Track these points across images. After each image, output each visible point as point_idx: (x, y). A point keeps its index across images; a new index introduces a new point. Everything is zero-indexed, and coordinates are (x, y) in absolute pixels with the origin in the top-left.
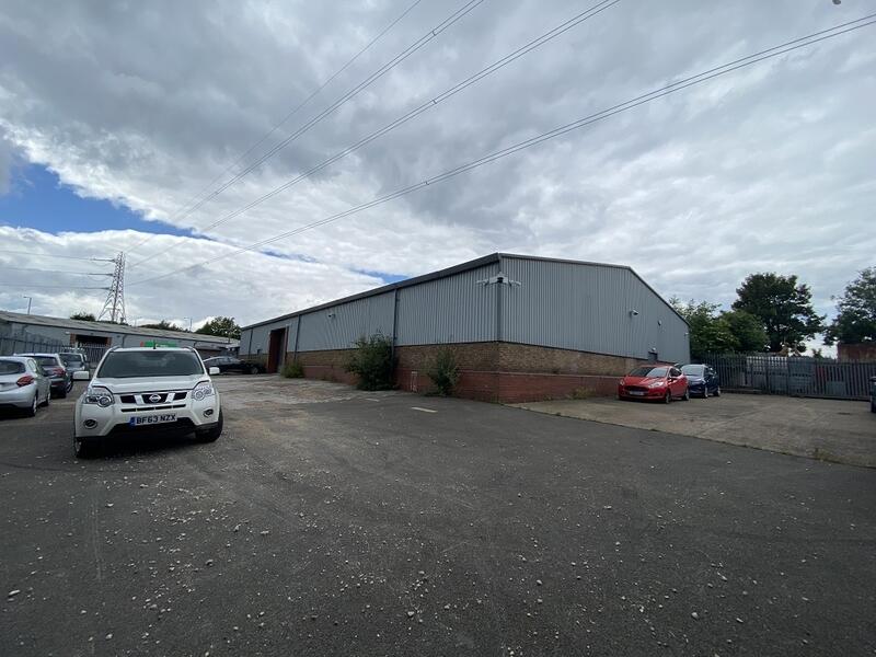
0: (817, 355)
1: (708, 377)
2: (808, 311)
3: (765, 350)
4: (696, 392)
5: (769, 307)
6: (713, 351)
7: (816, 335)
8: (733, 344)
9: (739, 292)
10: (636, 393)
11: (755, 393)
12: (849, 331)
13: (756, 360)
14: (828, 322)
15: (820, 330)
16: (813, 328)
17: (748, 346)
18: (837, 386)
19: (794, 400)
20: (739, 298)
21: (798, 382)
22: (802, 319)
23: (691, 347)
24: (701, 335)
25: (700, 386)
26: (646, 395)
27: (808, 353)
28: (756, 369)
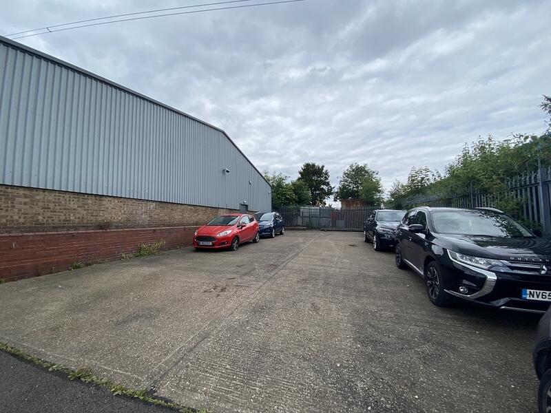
0: (330, 206)
1: (275, 221)
2: (328, 184)
3: (309, 204)
4: (265, 234)
5: (312, 180)
6: (284, 204)
7: (331, 196)
8: (294, 200)
9: (300, 173)
10: (206, 243)
11: (304, 230)
12: (344, 195)
13: (305, 209)
14: (336, 190)
15: (332, 194)
16: (329, 193)
17: (301, 201)
18: (341, 223)
19: (322, 233)
20: (300, 176)
21: (324, 221)
22: (325, 187)
23: (272, 201)
24: (279, 194)
25: (270, 229)
26: (213, 245)
27: (327, 205)
28: (305, 214)
